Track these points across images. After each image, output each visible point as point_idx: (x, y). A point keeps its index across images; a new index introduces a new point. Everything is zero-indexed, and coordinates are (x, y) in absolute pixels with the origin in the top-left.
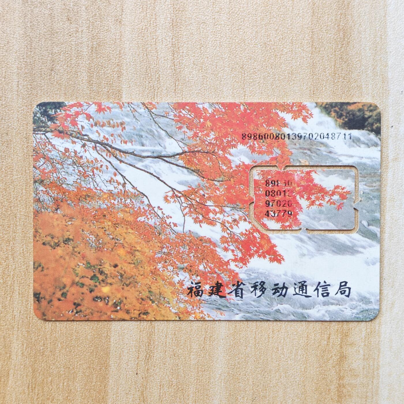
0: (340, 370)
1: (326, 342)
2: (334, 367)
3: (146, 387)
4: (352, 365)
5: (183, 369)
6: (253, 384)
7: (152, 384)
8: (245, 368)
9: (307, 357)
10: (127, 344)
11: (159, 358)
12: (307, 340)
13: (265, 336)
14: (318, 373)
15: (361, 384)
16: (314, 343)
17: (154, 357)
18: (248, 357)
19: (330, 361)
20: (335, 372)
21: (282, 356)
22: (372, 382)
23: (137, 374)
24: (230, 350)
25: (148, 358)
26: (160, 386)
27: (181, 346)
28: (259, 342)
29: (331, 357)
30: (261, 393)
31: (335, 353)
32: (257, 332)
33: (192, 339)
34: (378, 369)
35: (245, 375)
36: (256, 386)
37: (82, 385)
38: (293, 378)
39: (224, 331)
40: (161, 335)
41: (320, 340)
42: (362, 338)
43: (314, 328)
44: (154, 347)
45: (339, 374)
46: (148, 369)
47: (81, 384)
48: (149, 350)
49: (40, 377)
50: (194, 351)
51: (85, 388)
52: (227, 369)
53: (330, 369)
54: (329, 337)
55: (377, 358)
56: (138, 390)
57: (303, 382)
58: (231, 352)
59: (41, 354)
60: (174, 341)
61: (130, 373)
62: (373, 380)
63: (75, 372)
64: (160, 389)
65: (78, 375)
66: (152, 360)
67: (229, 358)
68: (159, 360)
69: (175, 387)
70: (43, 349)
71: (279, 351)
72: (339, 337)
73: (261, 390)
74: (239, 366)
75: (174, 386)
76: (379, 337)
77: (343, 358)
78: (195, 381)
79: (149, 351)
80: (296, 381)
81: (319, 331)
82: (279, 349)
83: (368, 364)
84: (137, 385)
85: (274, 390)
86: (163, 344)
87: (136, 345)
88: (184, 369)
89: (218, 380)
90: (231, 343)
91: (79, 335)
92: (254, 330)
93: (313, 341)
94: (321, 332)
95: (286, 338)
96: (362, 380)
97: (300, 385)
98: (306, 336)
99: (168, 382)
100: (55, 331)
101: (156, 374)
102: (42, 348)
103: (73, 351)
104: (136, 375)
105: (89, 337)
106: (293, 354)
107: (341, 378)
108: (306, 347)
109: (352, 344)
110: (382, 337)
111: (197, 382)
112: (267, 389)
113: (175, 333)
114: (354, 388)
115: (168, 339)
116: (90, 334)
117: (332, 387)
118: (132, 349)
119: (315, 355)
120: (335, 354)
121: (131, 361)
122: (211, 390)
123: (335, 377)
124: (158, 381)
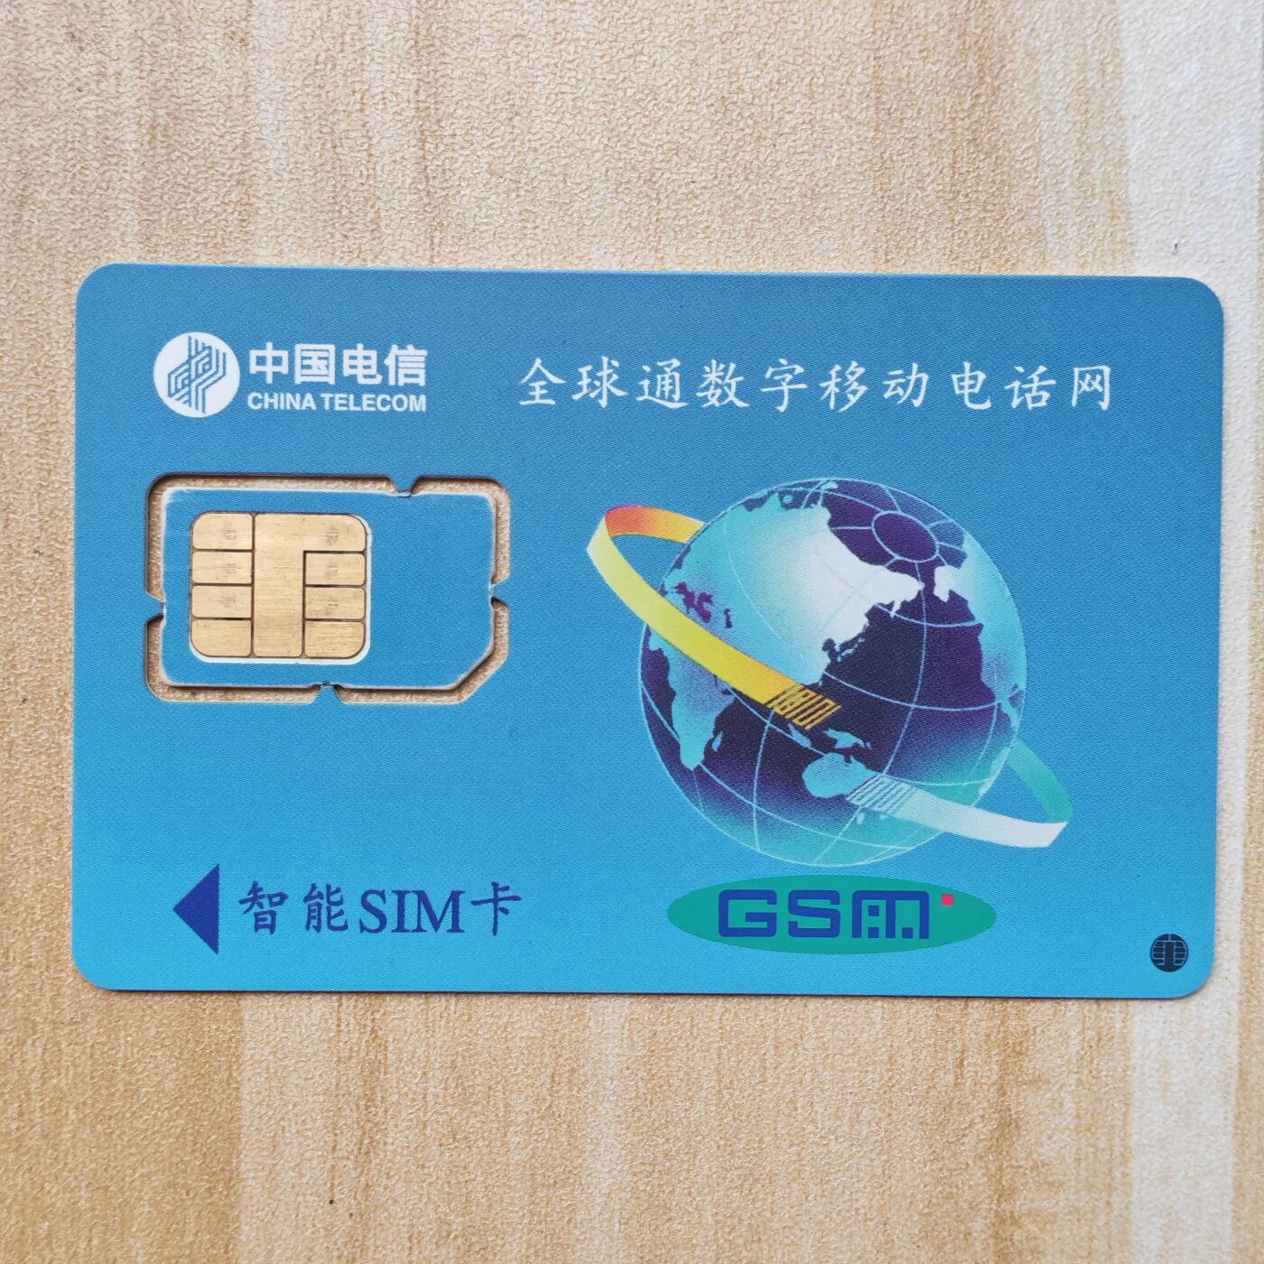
0: (1000, 1168)
1: (951, 1078)
2: (981, 1158)
3: (363, 1244)
4: (1041, 1150)
5: (484, 1182)
6: (717, 1222)
7: (384, 1234)
8: (688, 1171)
9: (891, 1127)
10: (295, 1106)
11: (403, 1148)
12: (888, 1070)
13: (751, 1063)
14: (928, 1179)
15: (1070, 1213)
16: (912, 1080)
17: (385, 1143)
18: (697, 1132)
19: (966, 1140)
20: (983, 1175)
21: (810, 1128)
22: (1108, 1203)
23: (331, 1202)
24: (637, 1114)
25: (367, 1148)
26: (410, 1239)
27: (476, 1104)
28: (731, 1082)
29: (970, 1126)
30: (745, 1253)
31: (981, 1112)
32: (724, 1051)
33: (513, 1080)
34: (1125, 1161)
35: (690, 1194)
36: (727, 1230)
37: (151, 1245)
38: (846, 1197)
39: (617, 1050)
40: (407, 1070)
41: (931, 1070)
42: (1069, 1061)
43: (910, 1030)
44: (386, 1111)
45: (999, 1182)
46: (367, 1185)
47: (149, 1240)
48: (368, 1121)
49: (13, 1222)
50: (520, 1119)
51: (161, 1254)
52: (629, 1178)
53: (968, 1165)
54: (962, 1061)
55: (1120, 1123)
56: (336, 1254)
57: (881, 1210)
58: (639, 1119)
59: (14, 1145)
60: (451, 1091)
61: (310, 1198)
62: (1110, 1195)
63: (126, 1202)
64: (411, 1248)
65: (136, 1212)
66: (382, 1155)
67: (637, 1139)
68: (402, 1155)
69: (459, 1242)
70: (18, 1129)
71: (800, 1111)
72: (995, 1059)
73: (741, 1241)
74: (668, 1164)
75: (456, 1237)
76: (1127, 1054)
77: (1007, 1127)
78: (526, 1221)
79: (369, 1125)
80: (857, 1209)
81: (927, 1042)
82: (799, 1105)
83: (1092, 1146)
84: (333, 1239)
85: (786, 1241)
86: (414, 1100)
87: (328, 1105)
88: (489, 1182)
89: (600, 1214)
90: (642, 1091)
91: (138, 1081)
92: (716, 1045)
93: (909, 1076)
94: (935, 1044)
95: (820, 1068)
96: (1072, 1198)
97: (872, 1220)
98: (885, 1058)
99: (434, 1225)
100: (55, 1069)
101: (395, 1201)
102: (14, 1126)
103: (118, 1132)
104: (329, 1207)
105: (169, 1085)
106: (845, 1120)
107: (1003, 1194)
108: (887, 1096)
109: (1038, 1082)
110: (1136, 1054)
111: (530, 1222)
112: (764, 1238)
113: (453, 1062)
114: (1048, 1227)
115: (432, 1083)
116: (173, 1076)
117: (978, 1225)
118: (314, 1121)
119: (916, 1121)
120: (983, 1117)
121: (310, 1160)
122: (579, 1246)
123: (983, 1192)
124: (402, 1222)
